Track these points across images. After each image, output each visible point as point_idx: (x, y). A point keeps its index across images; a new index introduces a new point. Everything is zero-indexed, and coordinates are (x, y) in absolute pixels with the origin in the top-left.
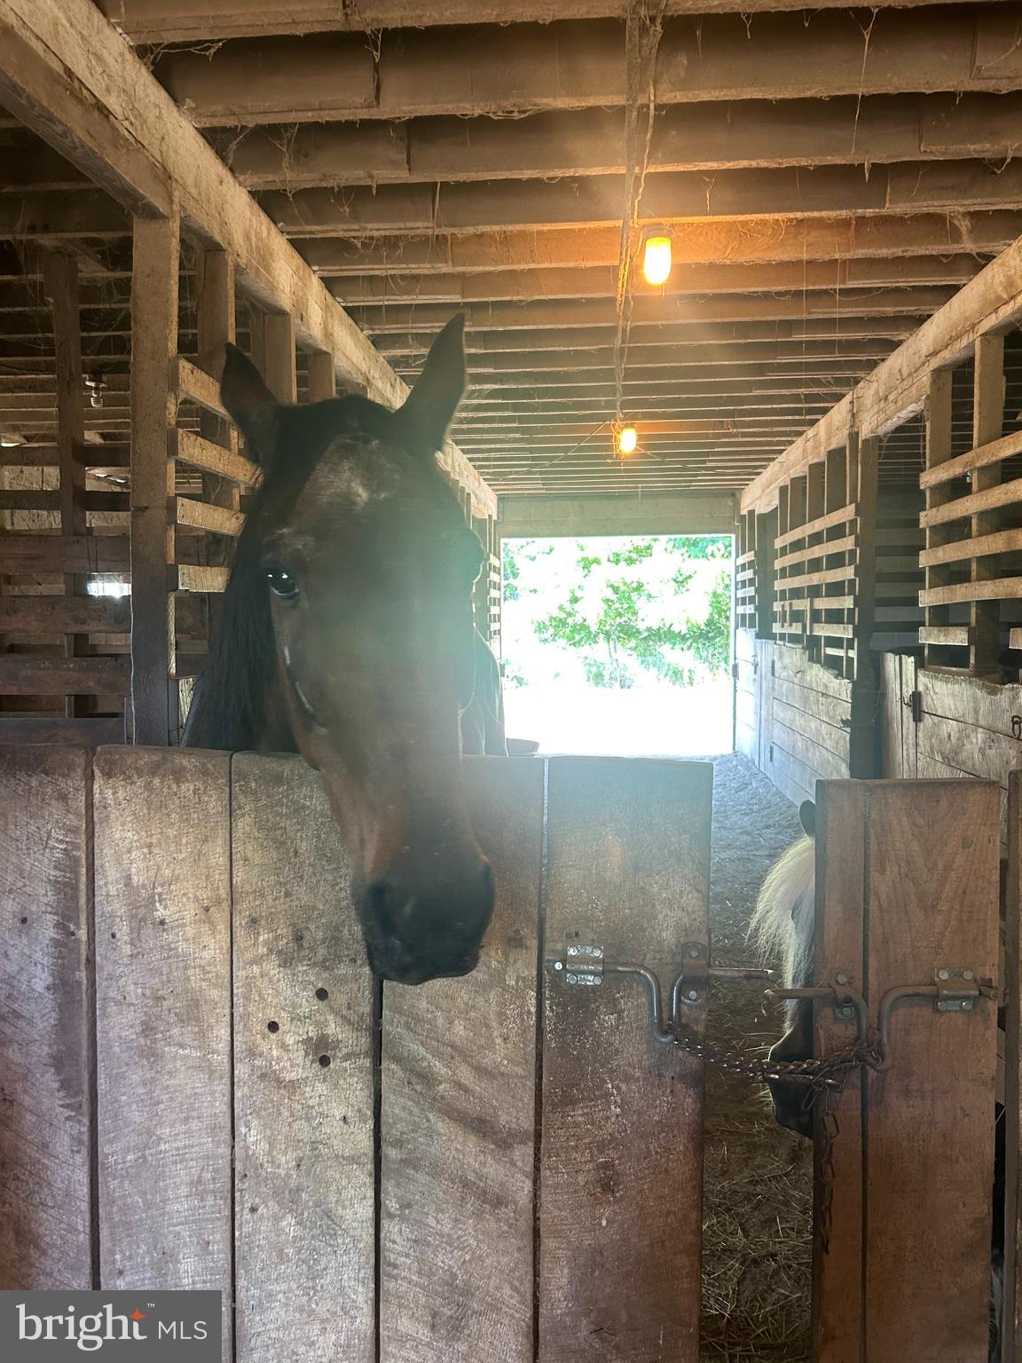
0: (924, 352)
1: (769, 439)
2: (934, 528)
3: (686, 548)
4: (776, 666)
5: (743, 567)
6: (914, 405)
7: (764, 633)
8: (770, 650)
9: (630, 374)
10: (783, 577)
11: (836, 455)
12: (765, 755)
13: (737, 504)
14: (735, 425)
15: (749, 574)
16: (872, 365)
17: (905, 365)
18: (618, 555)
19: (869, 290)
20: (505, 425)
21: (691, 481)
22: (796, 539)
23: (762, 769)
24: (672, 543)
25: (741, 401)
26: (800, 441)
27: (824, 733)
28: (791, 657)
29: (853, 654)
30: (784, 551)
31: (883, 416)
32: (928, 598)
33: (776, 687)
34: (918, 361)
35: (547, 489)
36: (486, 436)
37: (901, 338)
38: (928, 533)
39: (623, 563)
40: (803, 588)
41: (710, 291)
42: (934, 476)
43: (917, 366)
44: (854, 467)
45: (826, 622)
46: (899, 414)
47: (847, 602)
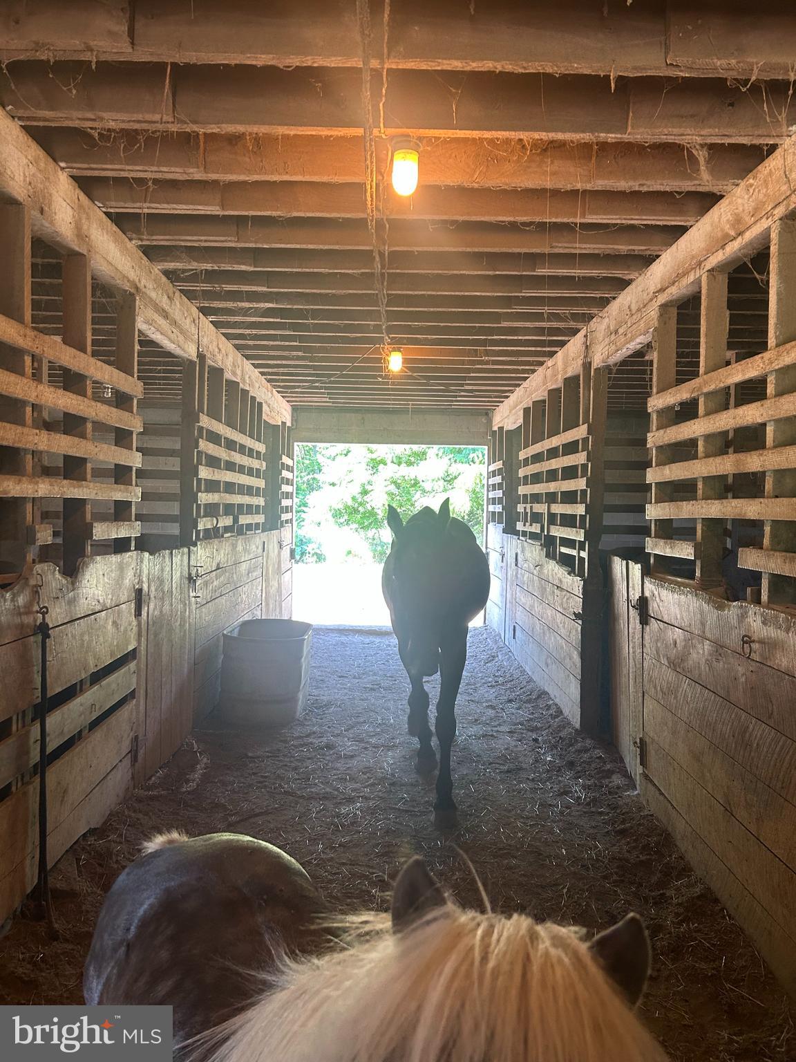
0: (652, 289)
1: (515, 367)
2: (660, 448)
3: (453, 455)
4: (519, 558)
5: (494, 474)
6: (642, 337)
7: (510, 529)
8: (513, 544)
9: (393, 300)
10: (525, 484)
11: (572, 382)
12: (509, 634)
13: (490, 421)
14: (487, 353)
15: (498, 479)
16: (604, 302)
17: (634, 301)
18: (400, 458)
19: (606, 226)
20: (287, 343)
21: (452, 401)
22: (536, 453)
23: (507, 643)
24: (442, 450)
25: (491, 331)
26: (541, 370)
27: (559, 621)
28: (532, 552)
29: (584, 554)
30: (526, 462)
31: (613, 347)
32: (654, 512)
33: (519, 576)
34: (646, 297)
35: (333, 403)
36: (272, 353)
37: (632, 277)
38: (654, 452)
39: (403, 465)
40: (542, 494)
41: (461, 218)
42: (661, 401)
43: (646, 302)
44: (586, 392)
45: (560, 525)
46: (628, 346)
47: (580, 509)
